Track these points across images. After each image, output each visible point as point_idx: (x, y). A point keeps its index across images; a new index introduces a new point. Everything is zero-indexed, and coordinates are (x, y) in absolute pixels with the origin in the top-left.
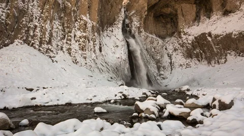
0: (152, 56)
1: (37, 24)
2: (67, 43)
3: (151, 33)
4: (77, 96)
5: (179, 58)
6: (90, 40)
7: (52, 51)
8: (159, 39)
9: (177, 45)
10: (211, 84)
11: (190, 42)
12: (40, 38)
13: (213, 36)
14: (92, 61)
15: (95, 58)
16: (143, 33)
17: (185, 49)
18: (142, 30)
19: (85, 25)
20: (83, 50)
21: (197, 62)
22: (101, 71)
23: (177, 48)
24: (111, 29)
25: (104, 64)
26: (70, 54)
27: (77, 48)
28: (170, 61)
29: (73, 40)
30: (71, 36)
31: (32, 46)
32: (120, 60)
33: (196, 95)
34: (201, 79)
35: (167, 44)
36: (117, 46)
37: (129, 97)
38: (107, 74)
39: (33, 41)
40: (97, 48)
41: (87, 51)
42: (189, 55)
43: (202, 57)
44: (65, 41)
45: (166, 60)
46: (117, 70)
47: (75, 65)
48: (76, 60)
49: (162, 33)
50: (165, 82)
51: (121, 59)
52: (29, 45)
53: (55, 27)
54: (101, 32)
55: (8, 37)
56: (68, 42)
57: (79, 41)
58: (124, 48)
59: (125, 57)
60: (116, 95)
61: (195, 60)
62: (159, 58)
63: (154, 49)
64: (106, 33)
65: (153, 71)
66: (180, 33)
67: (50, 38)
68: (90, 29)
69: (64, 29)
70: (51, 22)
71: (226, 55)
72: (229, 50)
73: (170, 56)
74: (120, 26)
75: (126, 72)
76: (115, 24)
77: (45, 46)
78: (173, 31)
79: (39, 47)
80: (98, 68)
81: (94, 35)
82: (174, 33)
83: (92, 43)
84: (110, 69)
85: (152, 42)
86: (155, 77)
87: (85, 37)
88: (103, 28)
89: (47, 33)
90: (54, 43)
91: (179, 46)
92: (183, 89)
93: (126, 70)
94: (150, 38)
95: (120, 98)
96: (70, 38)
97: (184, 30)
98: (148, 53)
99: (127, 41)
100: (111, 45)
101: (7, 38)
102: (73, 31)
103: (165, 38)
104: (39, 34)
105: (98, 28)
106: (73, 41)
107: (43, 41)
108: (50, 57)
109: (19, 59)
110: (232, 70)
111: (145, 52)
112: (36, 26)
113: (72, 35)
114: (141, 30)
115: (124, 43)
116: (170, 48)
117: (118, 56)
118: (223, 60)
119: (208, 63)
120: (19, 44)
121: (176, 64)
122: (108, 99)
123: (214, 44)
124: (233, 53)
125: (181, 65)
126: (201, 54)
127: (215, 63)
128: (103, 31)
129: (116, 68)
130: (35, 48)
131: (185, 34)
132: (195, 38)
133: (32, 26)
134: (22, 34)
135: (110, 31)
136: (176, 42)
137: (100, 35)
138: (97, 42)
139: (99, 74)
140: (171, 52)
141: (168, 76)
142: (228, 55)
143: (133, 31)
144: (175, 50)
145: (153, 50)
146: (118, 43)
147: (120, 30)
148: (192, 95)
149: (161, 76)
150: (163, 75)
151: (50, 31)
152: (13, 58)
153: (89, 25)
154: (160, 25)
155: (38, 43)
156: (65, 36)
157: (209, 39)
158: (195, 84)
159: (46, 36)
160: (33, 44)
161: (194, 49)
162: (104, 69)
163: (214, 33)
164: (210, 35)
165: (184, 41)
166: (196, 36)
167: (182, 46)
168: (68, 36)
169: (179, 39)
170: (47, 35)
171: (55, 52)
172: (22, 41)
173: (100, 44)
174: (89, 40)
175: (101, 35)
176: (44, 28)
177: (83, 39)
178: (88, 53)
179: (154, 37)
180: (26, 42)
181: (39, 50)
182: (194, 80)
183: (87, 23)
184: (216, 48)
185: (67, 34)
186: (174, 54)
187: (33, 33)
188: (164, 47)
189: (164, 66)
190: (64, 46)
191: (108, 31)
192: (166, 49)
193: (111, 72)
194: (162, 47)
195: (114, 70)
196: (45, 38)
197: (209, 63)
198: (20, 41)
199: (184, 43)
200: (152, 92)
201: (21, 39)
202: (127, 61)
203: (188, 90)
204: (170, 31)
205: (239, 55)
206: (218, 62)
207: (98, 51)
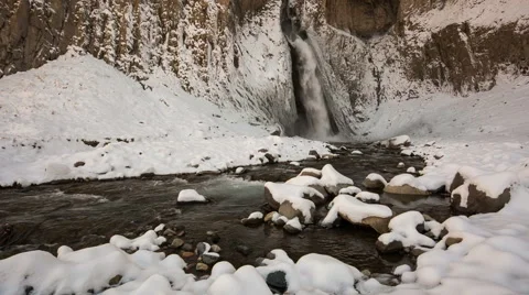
0: (342, 76)
1: (107, 12)
2: (169, 50)
3: (341, 27)
4: (169, 159)
5: (395, 79)
6: (215, 42)
7: (141, 67)
8: (356, 39)
9: (393, 52)
10: (456, 132)
11: (421, 45)
12: (117, 42)
13: (472, 31)
14: (220, 86)
15: (225, 81)
16: (325, 27)
17: (409, 59)
18: (323, 20)
19: (204, 11)
20: (200, 63)
21: (432, 87)
22: (236, 105)
23: (393, 57)
24: (257, 19)
25: (244, 92)
26: (176, 72)
27: (190, 59)
28: (376, 85)
29: (180, 43)
30: (176, 36)
31: (102, 57)
32: (275, 83)
33: (422, 155)
34: (436, 122)
35: (372, 50)
36: (271, 55)
37: (280, 160)
38: (249, 111)
39: (102, 49)
40: (230, 58)
41: (209, 66)
42: (417, 71)
43: (443, 78)
44: (165, 46)
45: (369, 82)
46: (268, 104)
47: (187, 94)
48: (188, 85)
49: (364, 26)
50: (363, 127)
51: (278, 81)
52: (95, 56)
53: (143, 16)
54: (238, 27)
55: (54, 40)
56: (172, 48)
57: (193, 46)
58: (283, 59)
59: (285, 77)
60: (252, 157)
61: (428, 83)
62: (354, 78)
63: (347, 60)
64: (247, 29)
65: (341, 106)
66: (402, 24)
67: (135, 41)
68: (213, 19)
69: (163, 22)
70: (135, 6)
71: (495, 73)
72: (503, 60)
73: (377, 75)
74: (277, 11)
75: (288, 107)
76: (266, 9)
77: (127, 57)
78: (389, 21)
79: (116, 59)
80: (231, 99)
81: (223, 33)
82: (389, 25)
83: (219, 49)
84: (255, 101)
85: (342, 46)
86: (344, 117)
87: (204, 37)
88: (241, 19)
89: (128, 30)
90: (144, 50)
91: (398, 54)
92: (396, 143)
93: (287, 103)
94: (339, 38)
95: (260, 162)
96: (174, 39)
97: (412, 19)
98: (333, 68)
99: (290, 45)
100: (258, 53)
101: (53, 42)
102: (181, 24)
103: (369, 37)
104: (113, 33)
105: (230, 17)
106: (181, 47)
107: (123, 48)
108: (138, 79)
109: (77, 85)
110: (502, 104)
111: (326, 67)
112: (105, 17)
113: (179, 32)
114: (321, 20)
115: (283, 48)
116: (379, 57)
117: (271, 75)
118: (488, 83)
119: (455, 89)
120: (77, 54)
121: (389, 91)
122: (231, 166)
123: (473, 49)
124: (511, 67)
125: (398, 94)
126: (442, 70)
127: (469, 89)
128: (241, 25)
129: (268, 100)
130: (108, 62)
131: (411, 29)
132: (434, 36)
133: (98, 17)
134: (79, 35)
135: (256, 23)
136: (393, 45)
137: (234, 32)
138: (229, 46)
139: (234, 111)
140: (379, 66)
141: (371, 115)
142: (500, 72)
143: (303, 23)
144: (389, 62)
145: (344, 62)
146: (273, 49)
147: (277, 21)
148: (412, 155)
149: (358, 115)
150: (360, 112)
151: (135, 25)
152: (66, 82)
153: (212, 12)
154: (362, 8)
155: (113, 52)
156: (164, 36)
157: (464, 37)
158: (423, 131)
159: (128, 38)
160: (103, 53)
161: (429, 61)
162: (244, 101)
163: (475, 23)
164: (466, 28)
165: (409, 43)
166: (436, 31)
167: (404, 54)
168: (170, 36)
169: (399, 39)
170: (129, 35)
171: (147, 70)
172: (81, 49)
173: (236, 52)
174: (212, 44)
175: (238, 34)
176: (121, 20)
177: (200, 42)
178: (211, 70)
179: (348, 35)
180: (90, 49)
181: (117, 65)
182: (422, 124)
183: (207, 6)
184: (476, 58)
185: (169, 31)
186: (387, 70)
187: (103, 30)
188: (367, 56)
189: (364, 96)
190: (164, 57)
191: (253, 25)
192: (370, 60)
193: (256, 107)
194: (363, 56)
195: (264, 104)
196: (125, 41)
197: (457, 89)
198: (78, 48)
199: (409, 46)
200: (333, 147)
201: (79, 45)
202: (290, 85)
203: (407, 144)
204: (380, 23)
205: (524, 72)
206: (476, 88)
207: (230, 66)
